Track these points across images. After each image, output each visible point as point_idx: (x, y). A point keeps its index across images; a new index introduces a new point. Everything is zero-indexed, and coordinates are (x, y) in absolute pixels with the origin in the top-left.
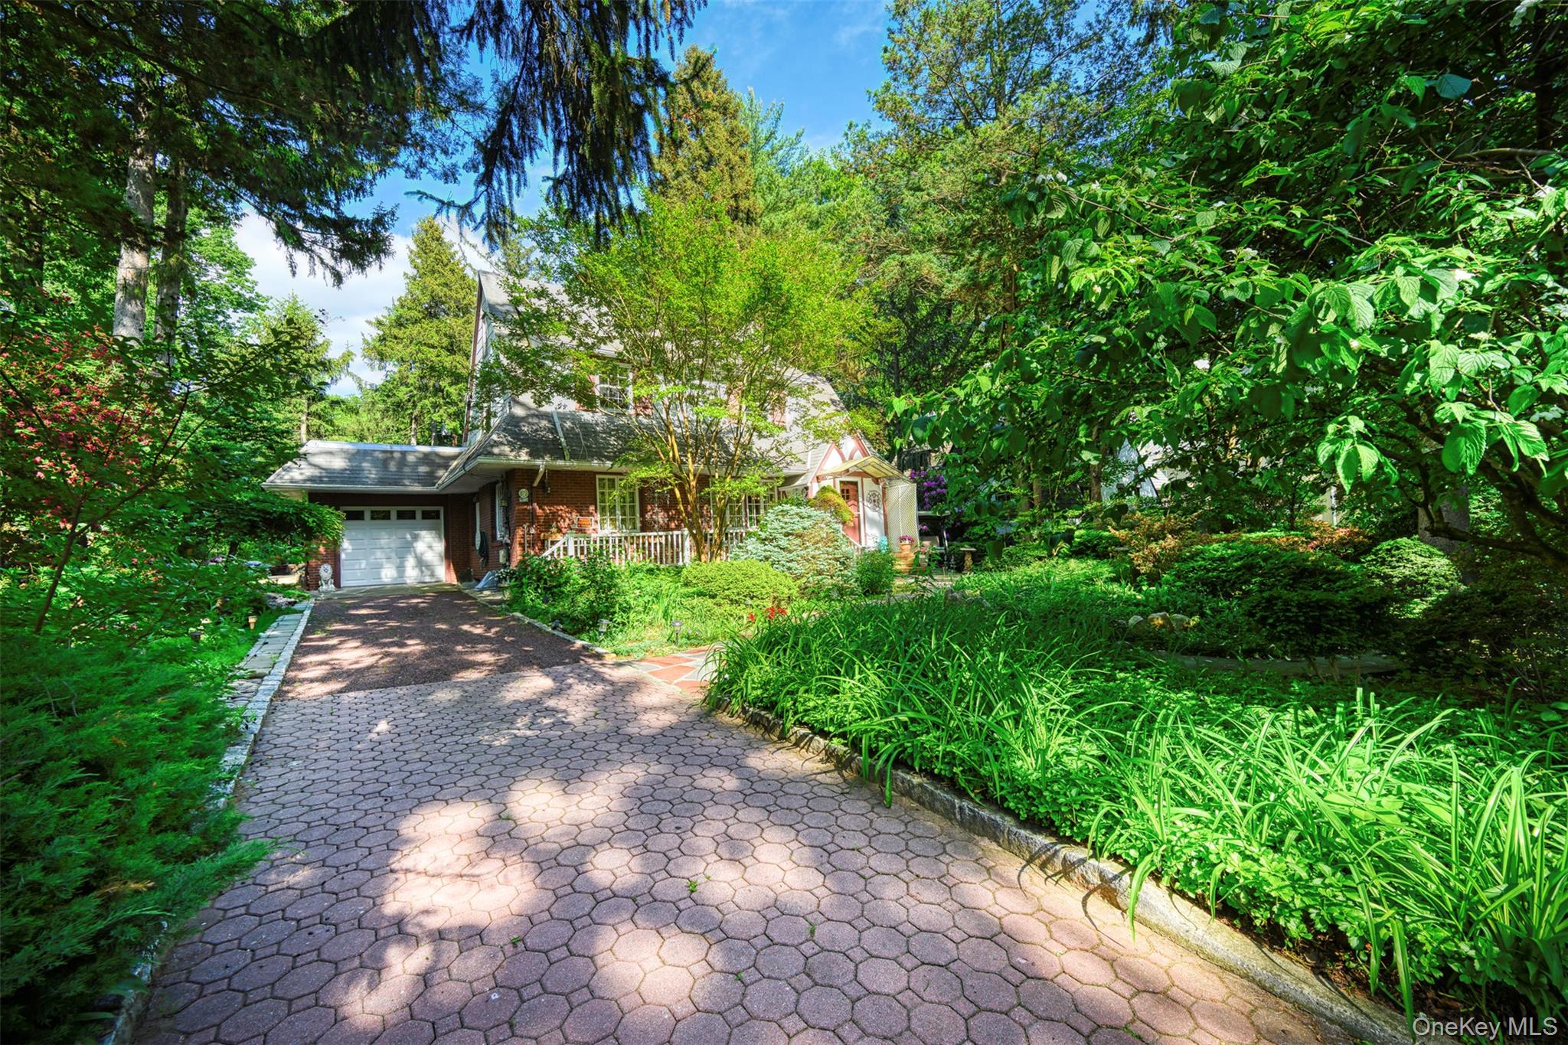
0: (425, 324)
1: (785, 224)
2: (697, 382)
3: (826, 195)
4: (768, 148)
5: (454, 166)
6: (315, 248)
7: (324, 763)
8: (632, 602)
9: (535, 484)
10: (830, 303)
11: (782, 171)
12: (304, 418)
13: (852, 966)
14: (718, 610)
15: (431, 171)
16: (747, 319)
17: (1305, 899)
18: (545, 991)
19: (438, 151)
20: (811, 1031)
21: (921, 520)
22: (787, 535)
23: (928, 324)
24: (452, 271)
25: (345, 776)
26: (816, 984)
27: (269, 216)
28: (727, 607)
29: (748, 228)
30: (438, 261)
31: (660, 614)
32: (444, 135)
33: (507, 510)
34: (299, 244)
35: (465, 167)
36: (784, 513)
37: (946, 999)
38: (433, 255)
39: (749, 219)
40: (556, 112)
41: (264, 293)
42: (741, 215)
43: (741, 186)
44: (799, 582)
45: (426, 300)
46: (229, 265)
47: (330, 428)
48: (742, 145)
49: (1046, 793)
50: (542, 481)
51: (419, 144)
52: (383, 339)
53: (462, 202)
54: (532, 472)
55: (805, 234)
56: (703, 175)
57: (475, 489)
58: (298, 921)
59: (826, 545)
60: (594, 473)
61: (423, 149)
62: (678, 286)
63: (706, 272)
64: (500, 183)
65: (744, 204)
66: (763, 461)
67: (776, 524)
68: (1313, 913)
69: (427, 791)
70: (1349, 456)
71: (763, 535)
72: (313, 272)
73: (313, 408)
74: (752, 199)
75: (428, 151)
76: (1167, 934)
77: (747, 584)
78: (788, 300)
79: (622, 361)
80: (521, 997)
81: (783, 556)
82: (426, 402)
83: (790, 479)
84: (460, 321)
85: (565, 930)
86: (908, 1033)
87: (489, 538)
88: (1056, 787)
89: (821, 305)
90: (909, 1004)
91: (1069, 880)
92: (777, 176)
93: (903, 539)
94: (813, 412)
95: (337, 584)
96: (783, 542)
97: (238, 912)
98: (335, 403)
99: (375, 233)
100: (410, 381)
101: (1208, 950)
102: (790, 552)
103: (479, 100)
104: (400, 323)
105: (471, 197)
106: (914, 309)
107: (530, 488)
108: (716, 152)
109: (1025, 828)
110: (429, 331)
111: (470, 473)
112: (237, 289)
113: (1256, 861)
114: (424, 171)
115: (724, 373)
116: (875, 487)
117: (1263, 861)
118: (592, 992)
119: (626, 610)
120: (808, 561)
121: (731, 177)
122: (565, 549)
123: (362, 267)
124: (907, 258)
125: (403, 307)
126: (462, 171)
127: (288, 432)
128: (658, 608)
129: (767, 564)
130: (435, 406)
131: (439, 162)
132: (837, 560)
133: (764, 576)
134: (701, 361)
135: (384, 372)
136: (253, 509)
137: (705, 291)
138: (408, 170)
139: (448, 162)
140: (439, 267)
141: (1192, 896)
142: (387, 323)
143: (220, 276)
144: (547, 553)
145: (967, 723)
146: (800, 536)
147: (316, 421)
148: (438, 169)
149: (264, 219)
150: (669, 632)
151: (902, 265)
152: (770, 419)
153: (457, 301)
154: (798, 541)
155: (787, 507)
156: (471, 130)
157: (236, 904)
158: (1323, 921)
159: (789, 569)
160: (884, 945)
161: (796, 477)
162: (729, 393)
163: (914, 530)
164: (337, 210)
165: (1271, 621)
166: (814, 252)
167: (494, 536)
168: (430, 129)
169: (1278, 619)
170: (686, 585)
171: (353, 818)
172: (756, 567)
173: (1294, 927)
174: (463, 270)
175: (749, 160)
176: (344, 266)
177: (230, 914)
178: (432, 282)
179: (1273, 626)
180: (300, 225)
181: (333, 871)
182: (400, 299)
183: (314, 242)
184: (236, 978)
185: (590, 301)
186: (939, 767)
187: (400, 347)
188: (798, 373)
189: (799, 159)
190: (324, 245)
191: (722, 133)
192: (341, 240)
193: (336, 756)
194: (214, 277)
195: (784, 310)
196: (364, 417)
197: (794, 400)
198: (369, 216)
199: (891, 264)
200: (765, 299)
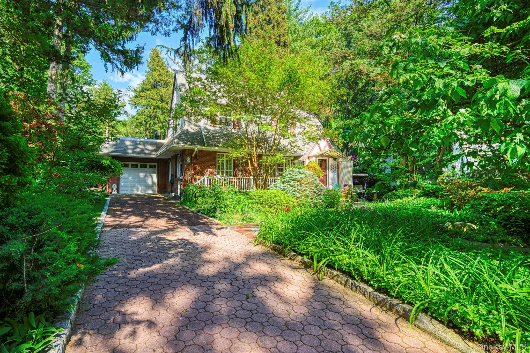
0: (152, 91)
1: (301, 47)
2: (259, 115)
3: (319, 33)
4: (295, 14)
5: (169, 30)
6: (115, 61)
7: (121, 249)
8: (229, 203)
9: (193, 156)
10: (317, 82)
11: (301, 24)
12: (107, 128)
13: (303, 326)
14: (263, 209)
15: (160, 32)
16: (281, 90)
17: (484, 322)
18: (197, 319)
19: (163, 25)
20: (285, 341)
21: (354, 177)
22: (294, 180)
23: (363, 90)
24: (163, 69)
25: (128, 253)
26: (289, 329)
27: (99, 49)
28: (267, 208)
29: (284, 49)
30: (158, 65)
31: (240, 209)
32: (166, 19)
33: (182, 165)
34: (109, 60)
35: (173, 30)
36: (293, 171)
37: (335, 339)
38: (156, 63)
39: (285, 45)
40: (210, 14)
41: (95, 79)
42: (281, 44)
43: (282, 31)
44: (297, 200)
45: (152, 81)
46: (83, 68)
47: (116, 132)
48: (283, 13)
49: (385, 278)
50: (196, 155)
51: (157, 22)
52: (136, 97)
53: (176, 48)
54: (192, 151)
55: (309, 52)
56: (266, 27)
57: (170, 157)
58: (119, 292)
59: (310, 185)
60: (215, 152)
61: (158, 24)
62: (253, 76)
63: (265, 70)
64: (189, 41)
65: (283, 39)
66: (284, 150)
67: (289, 176)
68: (487, 328)
69: (156, 260)
70: (513, 149)
71: (284, 180)
72: (113, 71)
73: (110, 124)
74: (287, 37)
75: (160, 25)
76: (427, 332)
77: (276, 199)
78: (299, 82)
79: (229, 106)
80: (189, 320)
81: (291, 189)
82: (152, 122)
83: (296, 158)
84: (165, 89)
85: (204, 305)
86: (319, 347)
87: (174, 177)
88: (389, 276)
89: (313, 84)
90: (321, 339)
91: (392, 311)
92: (298, 26)
93: (345, 185)
94: (308, 129)
95: (118, 192)
96: (292, 183)
97: (100, 287)
98: (118, 122)
99: (136, 55)
100: (146, 113)
101: (443, 338)
102: (294, 187)
103: (179, 4)
104: (143, 91)
105: (179, 47)
106: (357, 84)
107: (191, 157)
108: (272, 17)
109: (376, 292)
110: (153, 93)
111: (168, 151)
112: (85, 77)
113: (466, 307)
114: (158, 32)
115: (270, 112)
116: (334, 162)
117: (468, 307)
118: (212, 322)
119: (227, 206)
120: (302, 192)
121: (278, 27)
122: (204, 182)
123: (131, 69)
124: (353, 62)
125: (144, 84)
126: (171, 32)
127: (101, 133)
128: (239, 207)
129: (284, 192)
130: (155, 124)
131: (163, 29)
132: (314, 192)
133: (283, 196)
134: (261, 106)
135: (136, 110)
136: (93, 161)
137: (265, 78)
138: (152, 32)
139: (167, 29)
140: (158, 68)
141: (440, 319)
142: (138, 90)
143: (80, 72)
144: (197, 183)
145: (358, 253)
146: (299, 181)
147: (111, 129)
148: (163, 32)
149: (97, 51)
150: (243, 216)
151: (351, 65)
152: (289, 131)
153: (164, 81)
154: (298, 183)
155: (294, 169)
156: (176, 16)
157: (100, 285)
158: (490, 331)
159: (294, 194)
160: (315, 322)
161: (299, 157)
162: (272, 119)
163: (351, 183)
164: (123, 47)
165: (508, 226)
166: (310, 60)
167: (176, 176)
168: (161, 17)
169: (512, 226)
170: (251, 199)
171: (133, 266)
172: (280, 193)
173: (478, 332)
174: (167, 69)
175: (286, 20)
176: (124, 68)
177: (98, 288)
178: (155, 74)
179: (510, 228)
180: (109, 53)
181: (128, 280)
182: (143, 81)
183: (114, 59)
184: (103, 304)
185: (217, 82)
186: (345, 268)
187: (142, 100)
188: (302, 112)
189: (308, 18)
190: (118, 60)
191: (275, 9)
192: (124, 58)
193: (125, 248)
194: (78, 74)
195: (297, 86)
196: (128, 128)
197: (299, 124)
198: (134, 49)
199: (346, 65)
200: (289, 81)
